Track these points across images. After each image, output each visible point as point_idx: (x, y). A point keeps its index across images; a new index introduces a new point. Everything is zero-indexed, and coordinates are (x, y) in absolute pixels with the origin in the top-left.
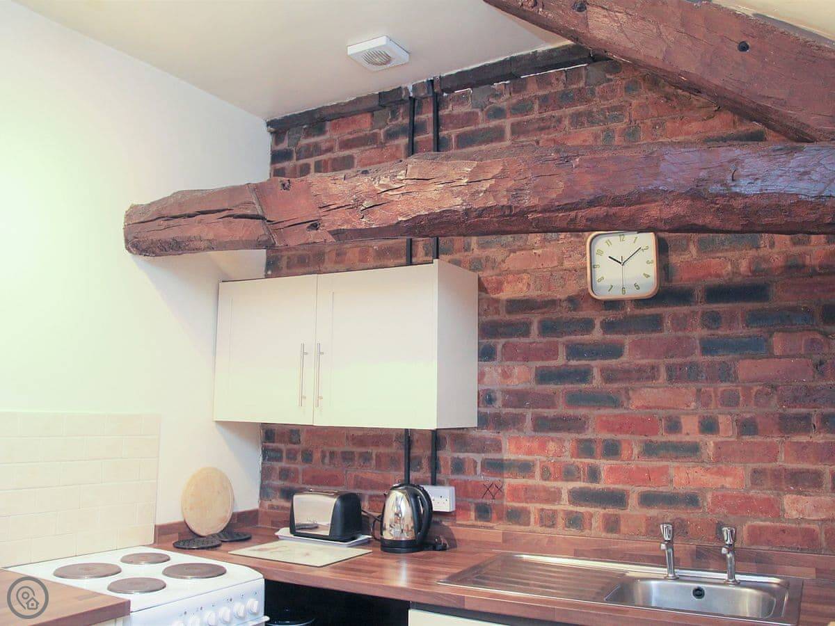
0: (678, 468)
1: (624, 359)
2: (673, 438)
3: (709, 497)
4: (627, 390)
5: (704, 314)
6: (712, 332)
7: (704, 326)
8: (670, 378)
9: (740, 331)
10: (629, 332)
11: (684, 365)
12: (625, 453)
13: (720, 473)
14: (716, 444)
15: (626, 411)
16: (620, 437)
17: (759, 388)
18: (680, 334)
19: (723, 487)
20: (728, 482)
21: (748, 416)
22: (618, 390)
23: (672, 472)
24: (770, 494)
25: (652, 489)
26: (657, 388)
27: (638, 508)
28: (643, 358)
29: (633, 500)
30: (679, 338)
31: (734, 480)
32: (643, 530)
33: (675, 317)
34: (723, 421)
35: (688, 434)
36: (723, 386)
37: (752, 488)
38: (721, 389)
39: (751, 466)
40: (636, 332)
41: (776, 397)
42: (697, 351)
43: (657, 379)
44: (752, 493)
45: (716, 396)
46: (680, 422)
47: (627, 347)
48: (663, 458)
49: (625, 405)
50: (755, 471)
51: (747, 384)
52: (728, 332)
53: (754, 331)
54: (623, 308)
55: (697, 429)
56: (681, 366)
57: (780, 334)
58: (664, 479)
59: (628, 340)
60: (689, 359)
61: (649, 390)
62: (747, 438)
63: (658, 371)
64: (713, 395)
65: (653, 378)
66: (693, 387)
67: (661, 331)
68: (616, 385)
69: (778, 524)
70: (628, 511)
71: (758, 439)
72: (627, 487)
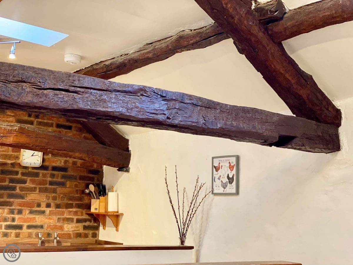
0: (39, 217)
1: (27, 184)
2: (38, 209)
3: (46, 225)
4: (26, 194)
5: (51, 174)
6: (52, 179)
7: (50, 177)
8: (39, 191)
9: (59, 180)
10: (29, 177)
11: (44, 188)
12: (24, 213)
13: (50, 219)
14: (50, 211)
15: (26, 200)
16: (23, 208)
17: (62, 196)
18: (44, 179)
19: (50, 223)
20: (51, 221)
21: (59, 203)
22: (24, 194)
23: (37, 219)
24: (62, 224)
25: (31, 224)
26: (36, 194)
27: (26, 229)
28: (32, 185)
29: (25, 228)
30: (43, 180)
31: (53, 221)
32: (27, 236)
33: (43, 174)
34: (52, 204)
35: (43, 208)
36: (54, 195)
37: (57, 223)
38: (53, 195)
39: (58, 217)
40: (32, 177)
41: (66, 198)
42: (48, 184)
43: (36, 191)
44: (57, 224)
45: (51, 197)
46: (41, 204)
47: (28, 181)
48: (35, 214)
49: (25, 198)
50: (59, 218)
51: (59, 194)
52: (56, 180)
53: (63, 180)
54: (28, 169)
55: (45, 206)
56: (43, 188)
57: (69, 182)
58: (34, 220)
59: (29, 179)
60: (45, 186)
61: (33, 194)
62: (57, 209)
63: (36, 189)
64: (50, 197)
65: (35, 191)
66: (45, 194)
67: (39, 177)
68: (23, 192)
69: (62, 232)
70: (23, 231)
71: (60, 210)
72: (24, 224)
